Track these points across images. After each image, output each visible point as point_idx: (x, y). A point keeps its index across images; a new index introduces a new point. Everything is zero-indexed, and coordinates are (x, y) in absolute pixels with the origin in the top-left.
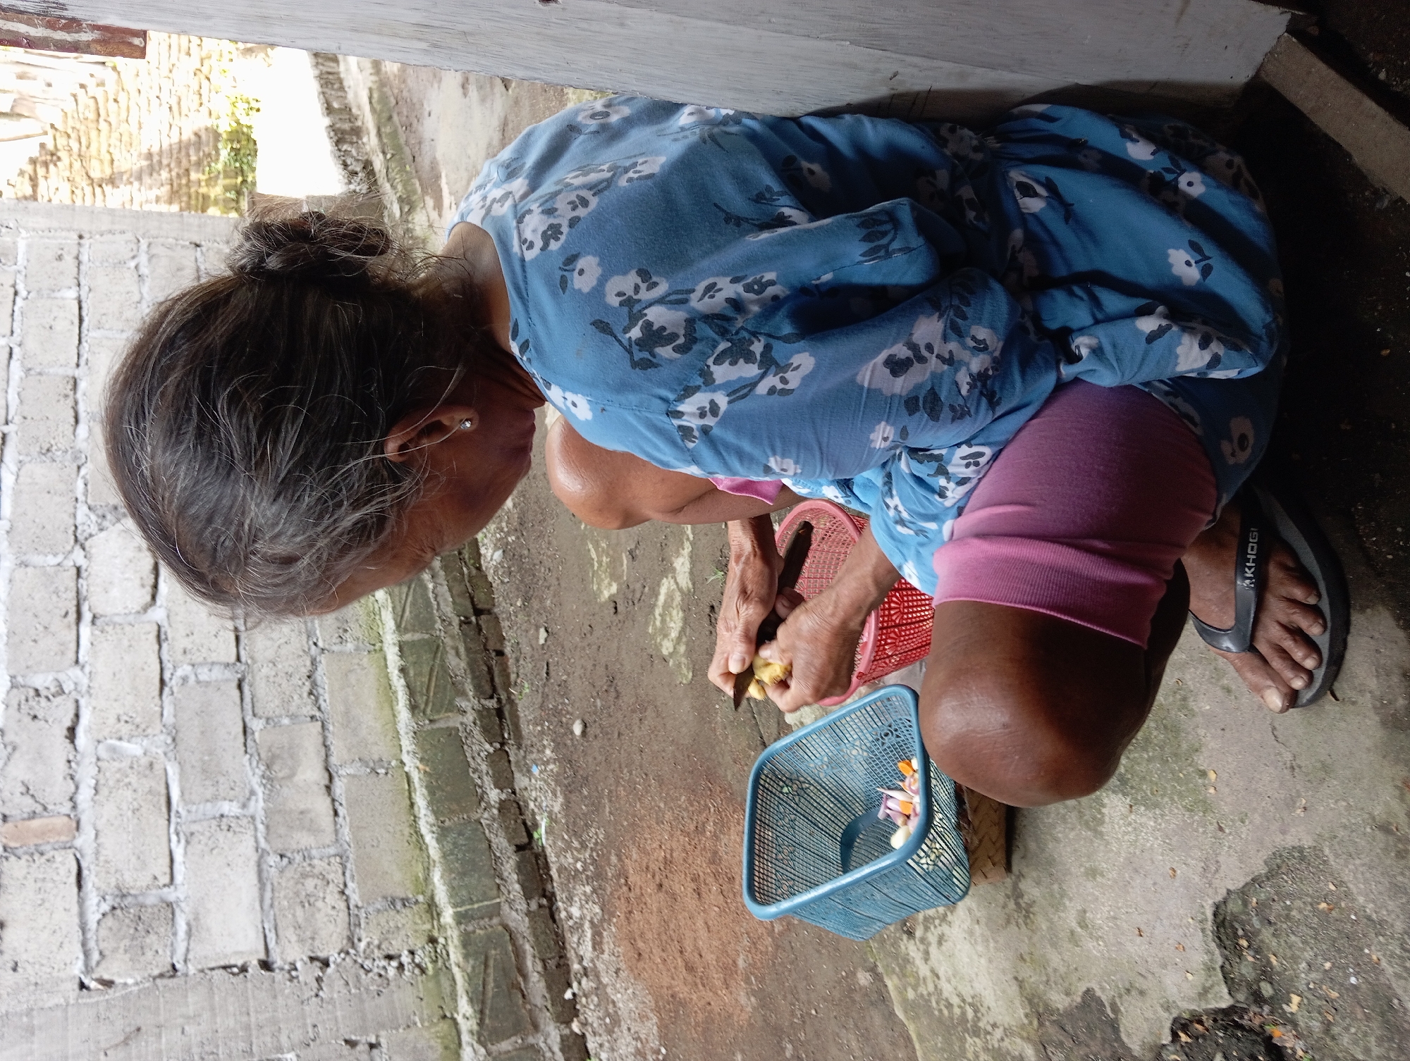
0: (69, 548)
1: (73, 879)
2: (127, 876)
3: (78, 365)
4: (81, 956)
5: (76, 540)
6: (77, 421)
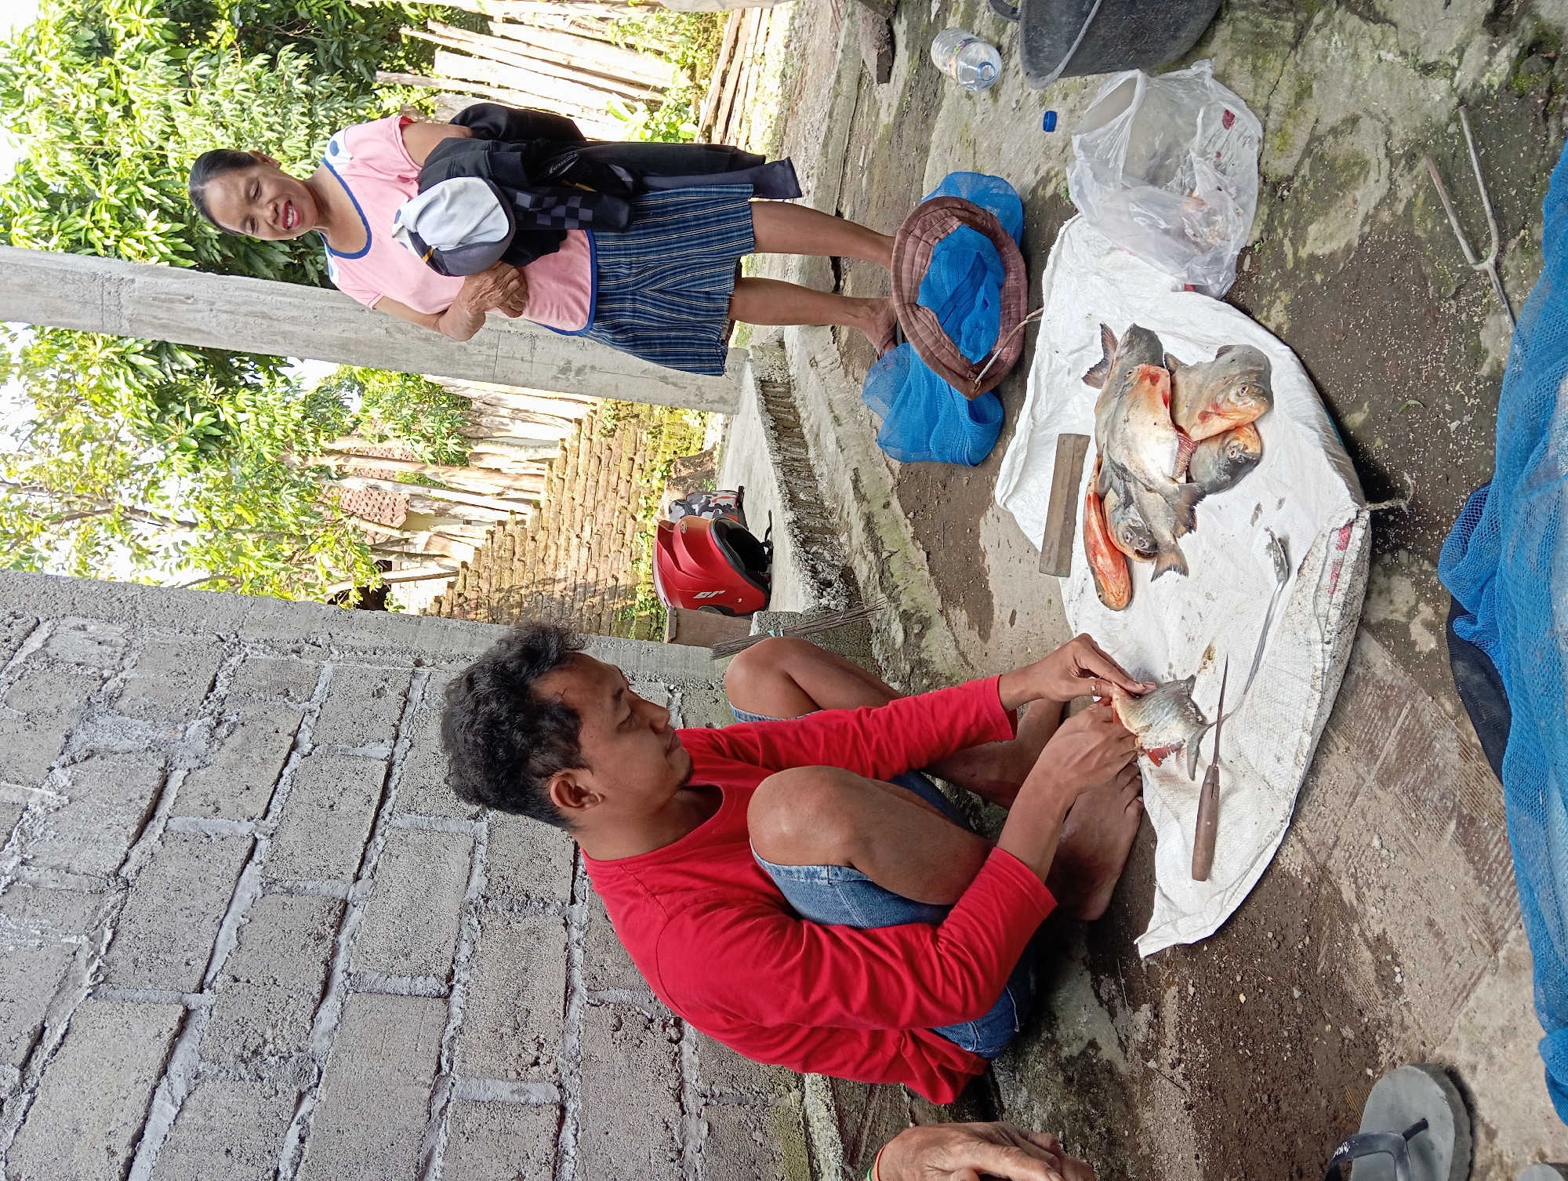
3: (357, 878)
6: (325, 992)
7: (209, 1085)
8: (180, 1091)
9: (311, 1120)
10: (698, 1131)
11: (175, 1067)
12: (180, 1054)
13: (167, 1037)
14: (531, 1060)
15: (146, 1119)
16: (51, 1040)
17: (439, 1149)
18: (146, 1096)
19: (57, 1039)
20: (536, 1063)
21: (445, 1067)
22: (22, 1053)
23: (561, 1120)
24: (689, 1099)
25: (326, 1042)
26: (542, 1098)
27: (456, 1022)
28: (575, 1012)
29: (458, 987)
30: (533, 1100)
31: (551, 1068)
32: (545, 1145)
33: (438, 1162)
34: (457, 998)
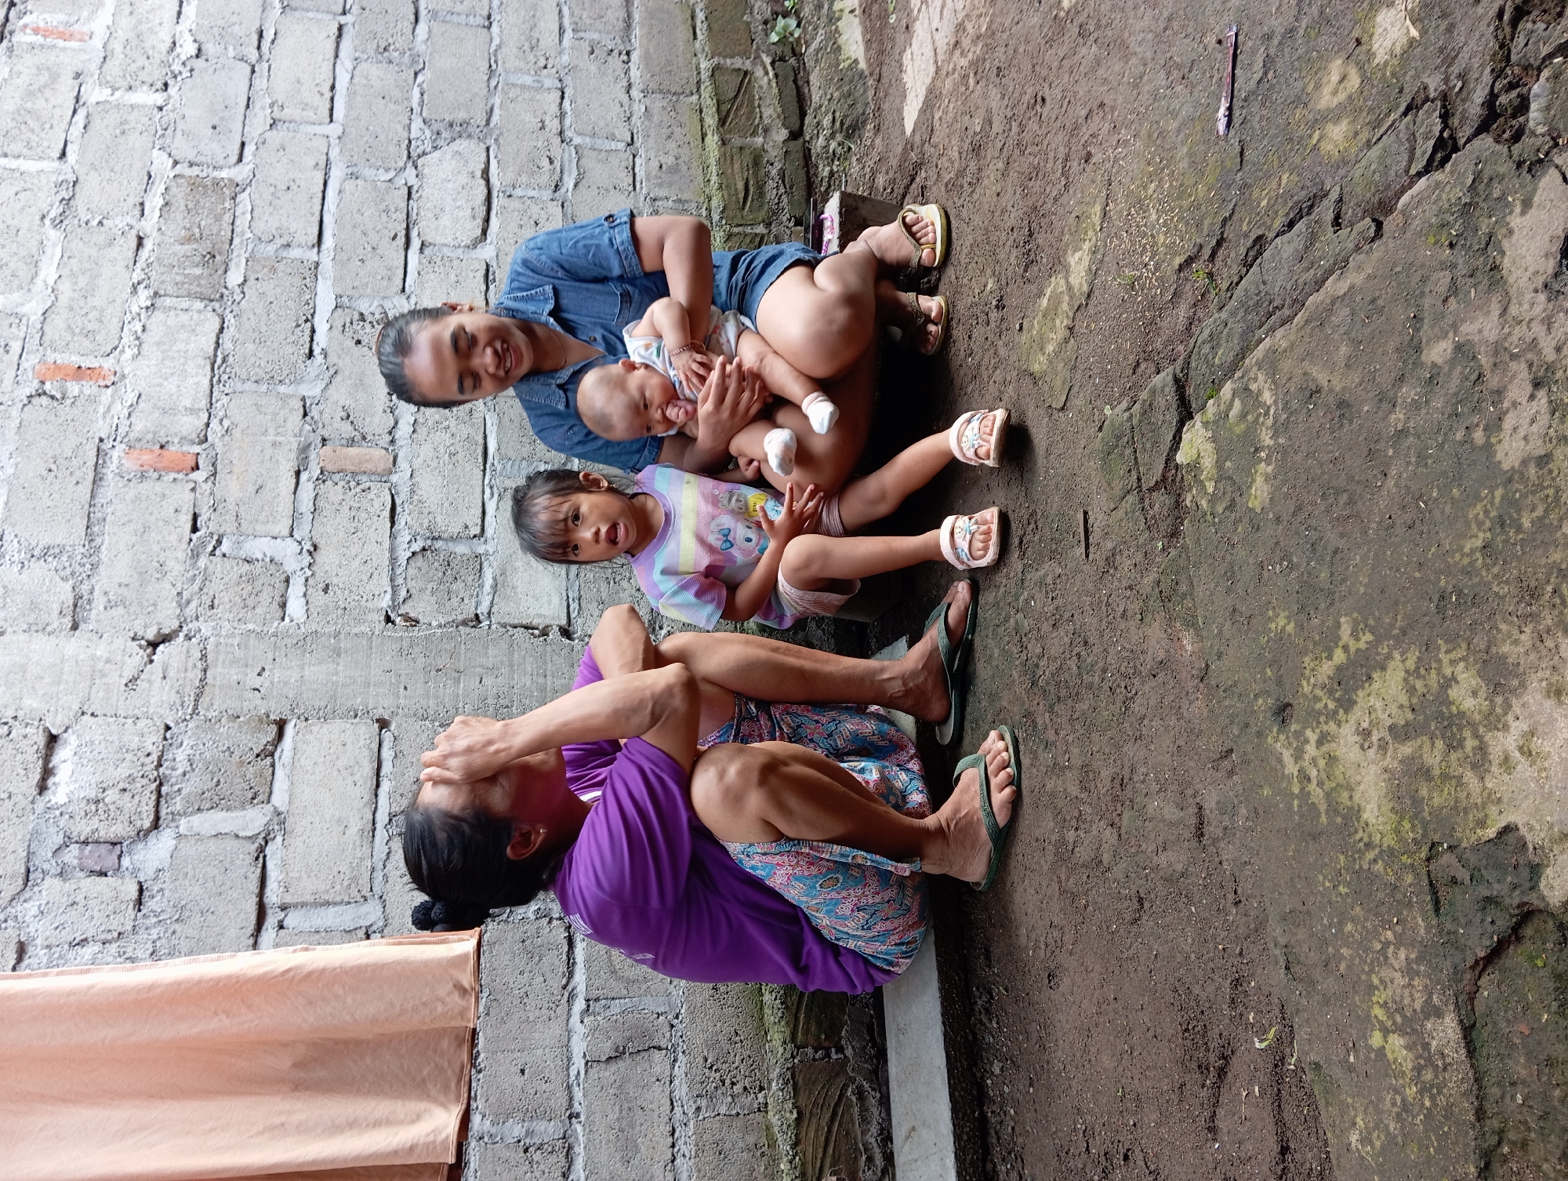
0: (401, 164)
1: (387, 514)
2: (439, 519)
4: (389, 590)
5: (409, 157)
6: (417, 20)
7: (364, 66)
8: (350, 67)
9: (425, 85)
10: (639, 109)
11: (342, 54)
12: (342, 46)
13: (333, 38)
14: (543, 65)
15: (334, 79)
16: (269, 35)
17: (497, 106)
18: (331, 67)
19: (272, 36)
20: (545, 67)
21: (494, 67)
22: (256, 43)
23: (562, 98)
24: (636, 93)
25: (424, 47)
26: (550, 86)
27: (496, 41)
28: (566, 42)
29: (495, 25)
30: (546, 86)
31: (554, 70)
32: (554, 109)
33: (496, 111)
34: (495, 29)
